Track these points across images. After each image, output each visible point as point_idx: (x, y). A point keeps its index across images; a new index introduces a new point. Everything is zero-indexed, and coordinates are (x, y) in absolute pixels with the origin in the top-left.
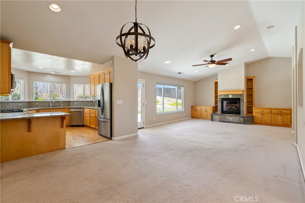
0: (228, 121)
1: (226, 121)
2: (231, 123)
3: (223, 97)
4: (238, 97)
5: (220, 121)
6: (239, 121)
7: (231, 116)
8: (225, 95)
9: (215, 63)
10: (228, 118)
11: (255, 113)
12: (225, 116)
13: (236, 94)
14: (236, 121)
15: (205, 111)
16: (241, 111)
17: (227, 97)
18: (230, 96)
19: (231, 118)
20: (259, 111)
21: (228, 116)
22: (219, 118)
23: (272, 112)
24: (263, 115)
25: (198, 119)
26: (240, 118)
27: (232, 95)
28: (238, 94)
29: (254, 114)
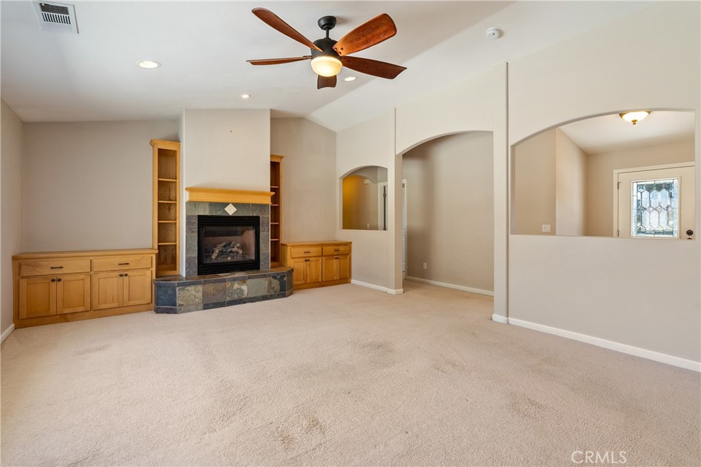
0: (236, 297)
1: (228, 299)
2: (244, 303)
3: (207, 213)
4: (255, 215)
5: (206, 307)
6: (269, 291)
7: (243, 280)
8: (212, 204)
9: (335, 54)
10: (236, 286)
11: (292, 258)
12: (224, 281)
13: (248, 204)
14: (260, 294)
15: (117, 274)
16: (261, 258)
17: (219, 213)
18: (231, 210)
19: (244, 288)
20: (300, 252)
21: (235, 279)
22: (200, 295)
23: (324, 254)
24: (308, 262)
25: (67, 320)
26: (271, 278)
27: (235, 205)
28: (253, 205)
29: (290, 263)
